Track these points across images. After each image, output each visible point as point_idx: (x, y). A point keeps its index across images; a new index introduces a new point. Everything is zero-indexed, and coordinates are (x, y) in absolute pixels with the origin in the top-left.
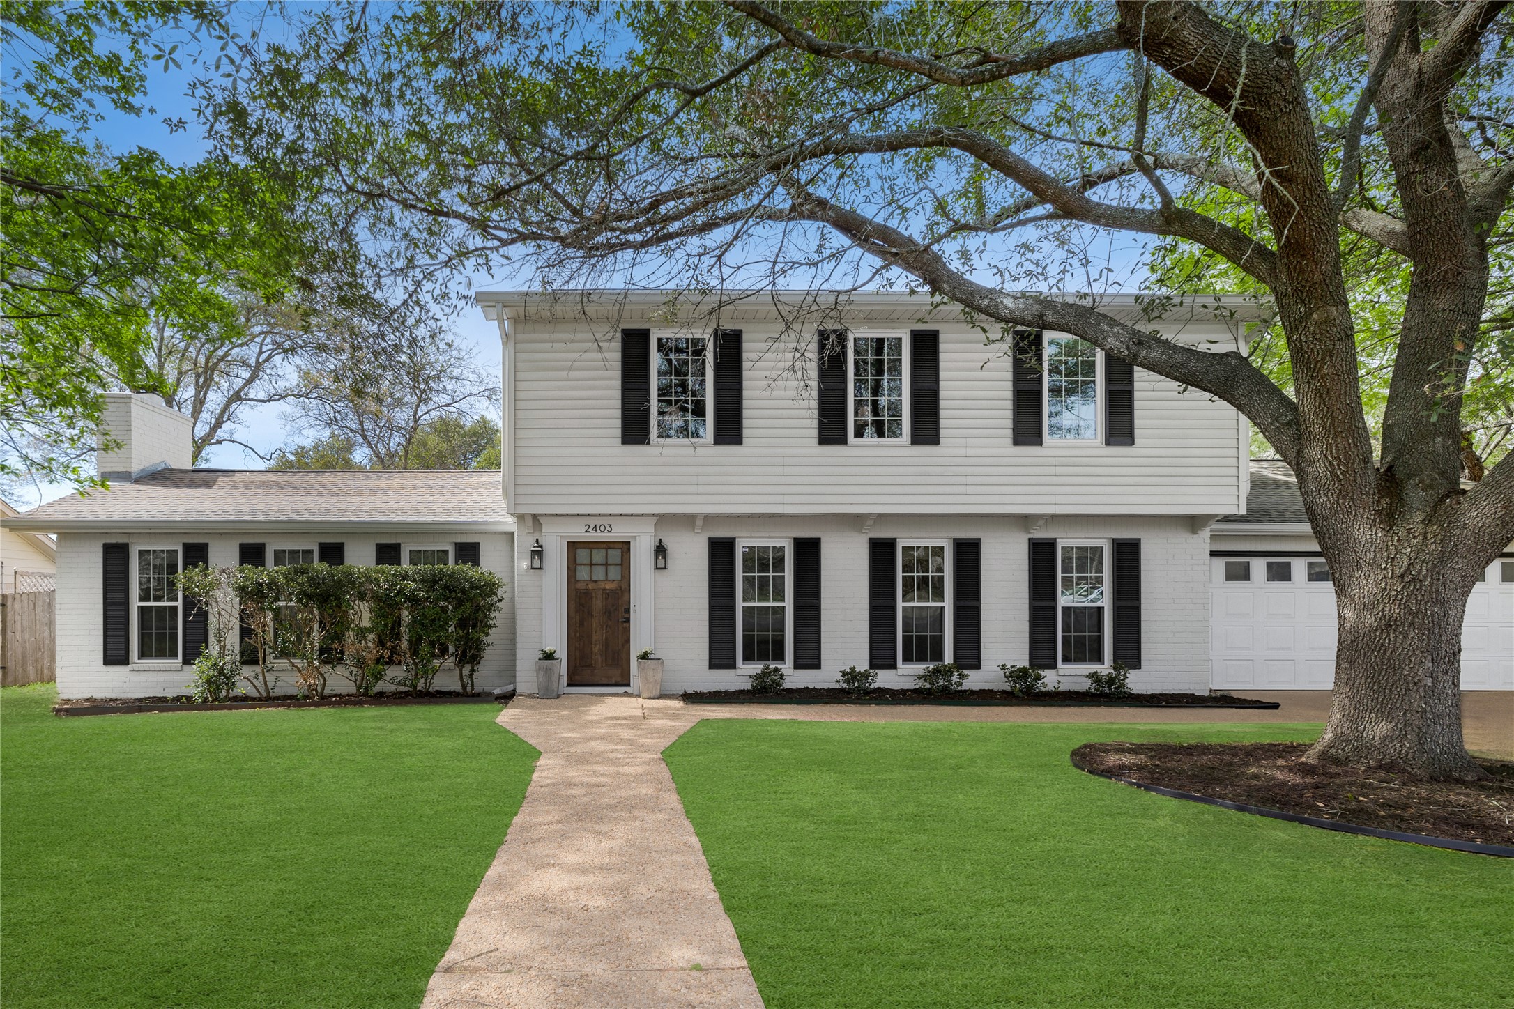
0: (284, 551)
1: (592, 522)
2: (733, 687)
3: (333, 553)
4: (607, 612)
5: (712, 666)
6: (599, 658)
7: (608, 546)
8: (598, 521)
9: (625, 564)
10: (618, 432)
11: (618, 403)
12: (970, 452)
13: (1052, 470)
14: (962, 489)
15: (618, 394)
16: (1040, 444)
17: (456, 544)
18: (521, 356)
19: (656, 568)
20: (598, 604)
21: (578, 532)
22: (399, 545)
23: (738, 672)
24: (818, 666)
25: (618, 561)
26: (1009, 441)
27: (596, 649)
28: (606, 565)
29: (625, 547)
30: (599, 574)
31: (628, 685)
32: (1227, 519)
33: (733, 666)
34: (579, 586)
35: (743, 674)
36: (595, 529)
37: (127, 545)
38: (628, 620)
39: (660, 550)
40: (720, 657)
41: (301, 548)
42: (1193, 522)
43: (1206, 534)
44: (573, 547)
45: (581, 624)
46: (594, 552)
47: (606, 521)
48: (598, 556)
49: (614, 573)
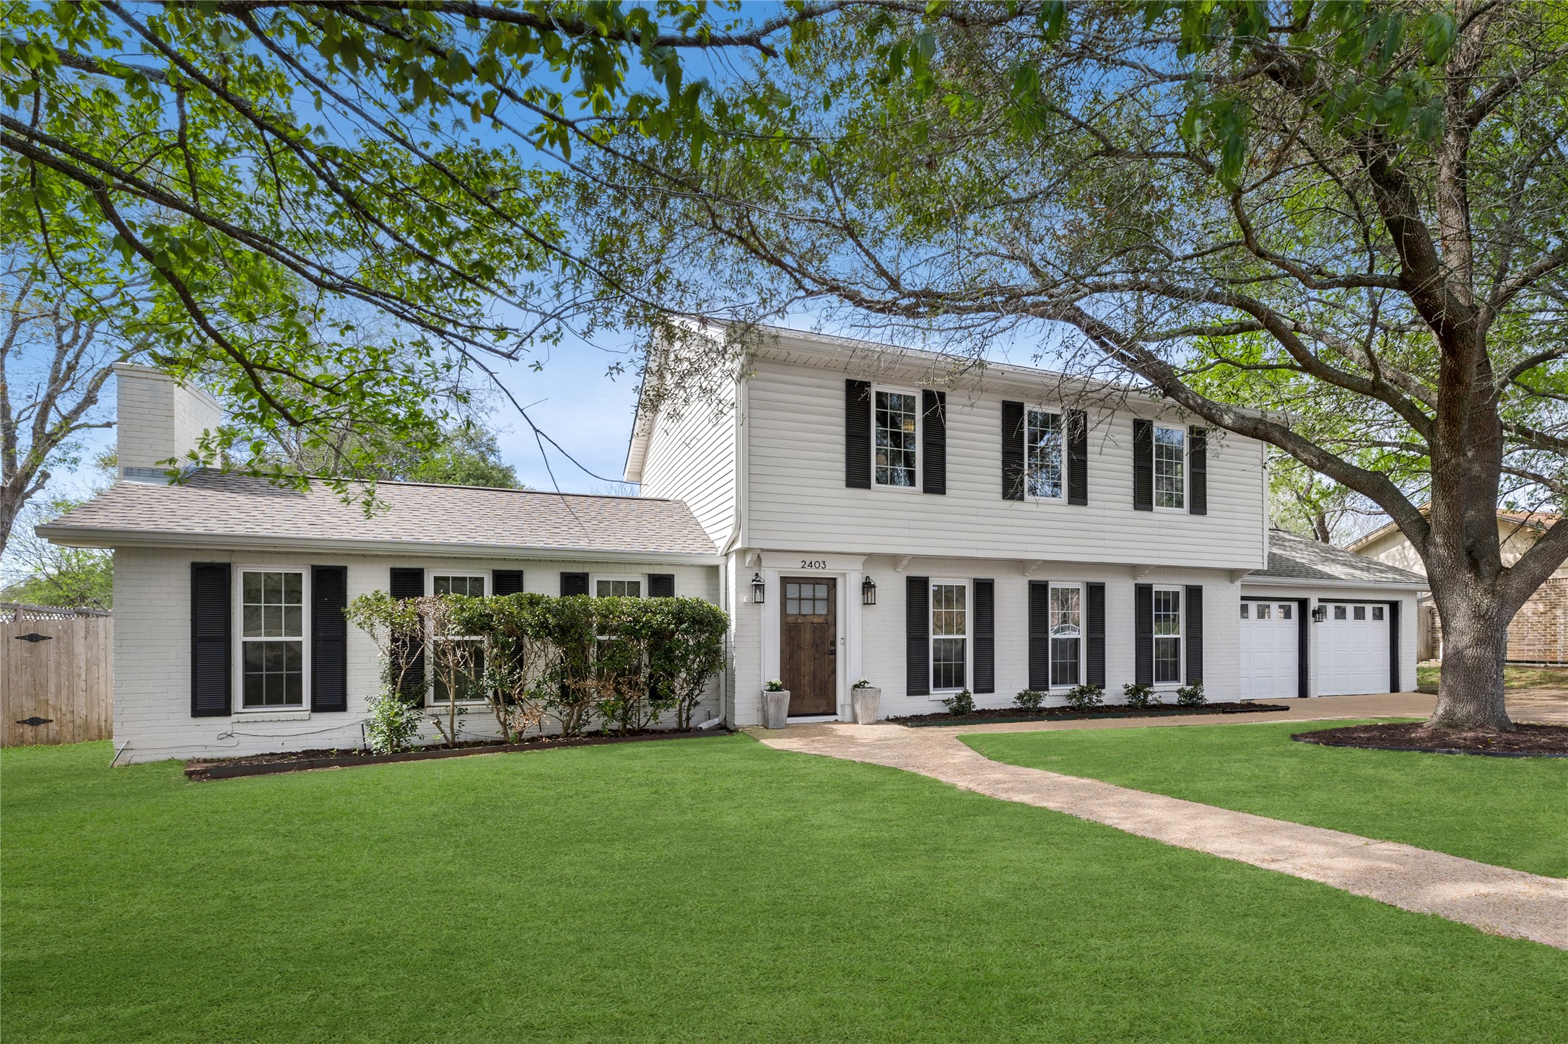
0: (448, 578)
1: (808, 558)
2: (927, 712)
3: (508, 581)
4: (815, 645)
5: (909, 694)
6: (808, 689)
7: (815, 581)
8: (814, 558)
9: (831, 600)
10: (842, 475)
11: (842, 448)
12: (1107, 513)
13: (1157, 531)
14: (1101, 543)
15: (842, 439)
16: (1151, 510)
17: (650, 575)
18: (755, 393)
19: (866, 604)
20: (807, 637)
21: (794, 568)
22: (587, 574)
23: (931, 697)
24: (992, 691)
25: (825, 595)
26: (1132, 506)
27: (805, 681)
28: (814, 599)
29: (831, 583)
30: (807, 608)
31: (835, 714)
32: (1257, 573)
33: (927, 693)
34: (789, 619)
35: (936, 700)
36: (810, 565)
37: (229, 565)
38: (834, 653)
39: (868, 586)
40: (916, 686)
41: (468, 575)
42: (1232, 574)
43: (1238, 583)
44: (785, 581)
45: (791, 657)
46: (803, 586)
47: (820, 558)
48: (807, 591)
49: (822, 609)
